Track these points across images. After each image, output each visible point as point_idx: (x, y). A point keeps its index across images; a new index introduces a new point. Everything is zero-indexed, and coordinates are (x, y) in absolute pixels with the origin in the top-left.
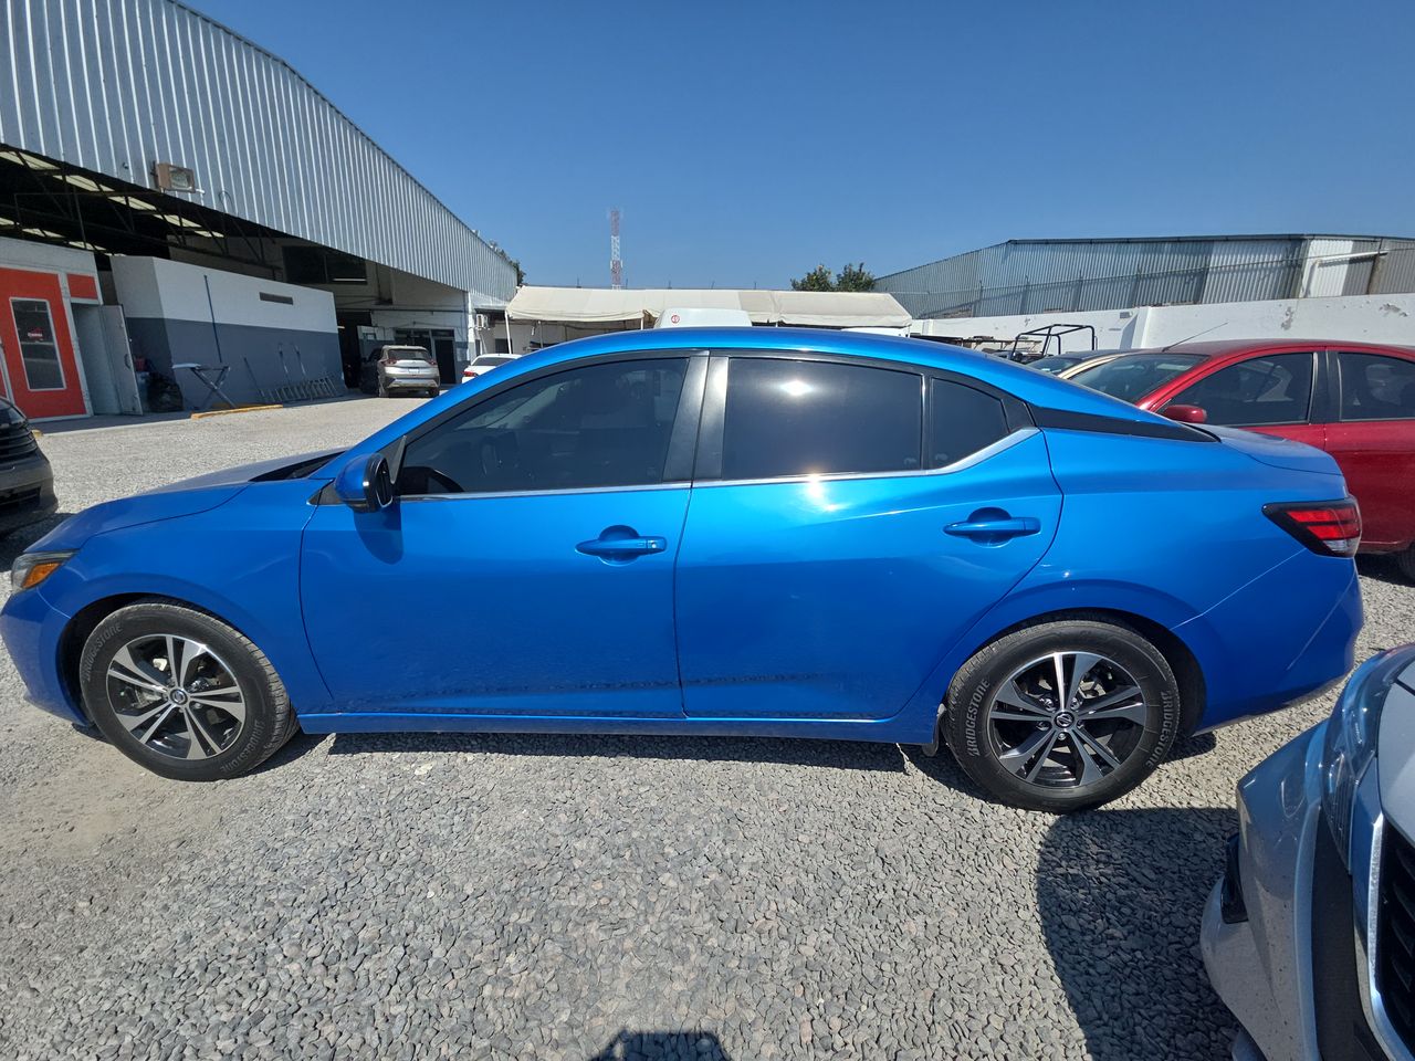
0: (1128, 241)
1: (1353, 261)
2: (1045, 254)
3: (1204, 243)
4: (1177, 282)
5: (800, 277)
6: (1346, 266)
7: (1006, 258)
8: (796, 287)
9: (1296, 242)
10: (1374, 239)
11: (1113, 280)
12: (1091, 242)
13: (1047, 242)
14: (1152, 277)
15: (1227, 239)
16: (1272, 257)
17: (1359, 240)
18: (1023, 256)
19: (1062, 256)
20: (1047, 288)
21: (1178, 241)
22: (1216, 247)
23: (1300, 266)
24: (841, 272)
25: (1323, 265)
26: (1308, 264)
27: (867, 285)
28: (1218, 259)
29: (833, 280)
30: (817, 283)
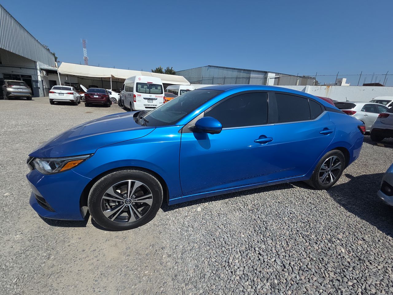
0: (234, 69)
1: (275, 78)
2: (217, 70)
3: (249, 71)
4: (245, 80)
5: (154, 69)
6: (274, 79)
7: (208, 70)
8: (153, 71)
9: (266, 73)
10: (279, 74)
11: (232, 78)
12: (227, 68)
13: (217, 67)
14: (239, 78)
15: (254, 71)
16: (261, 76)
17: (277, 74)
18: (212, 69)
19: (221, 71)
20: (218, 78)
21: (244, 70)
22: (252, 72)
23: (267, 78)
24: (166, 69)
25: (270, 78)
26: (268, 78)
27: (174, 73)
28: (252, 75)
29: (163, 71)
30: (159, 71)
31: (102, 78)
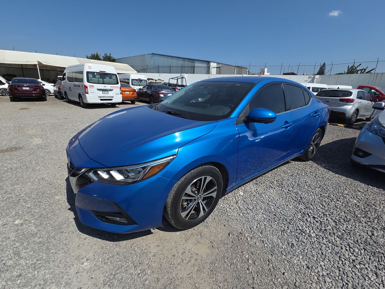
0: (179, 58)
1: (217, 67)
2: (161, 58)
3: (193, 60)
4: (190, 68)
5: (89, 55)
6: (216, 68)
7: (152, 58)
8: (87, 58)
9: (208, 62)
10: (219, 63)
11: (177, 67)
12: (171, 57)
13: (161, 55)
14: (185, 67)
15: (197, 60)
16: (205, 65)
17: (218, 63)
18: (156, 57)
19: (165, 59)
20: (163, 67)
21: (189, 59)
22: (196, 62)
23: (210, 68)
24: (104, 55)
25: (213, 68)
26: (211, 67)
27: (114, 61)
28: (197, 64)
29: (101, 57)
30: (96, 57)
31: (22, 65)
